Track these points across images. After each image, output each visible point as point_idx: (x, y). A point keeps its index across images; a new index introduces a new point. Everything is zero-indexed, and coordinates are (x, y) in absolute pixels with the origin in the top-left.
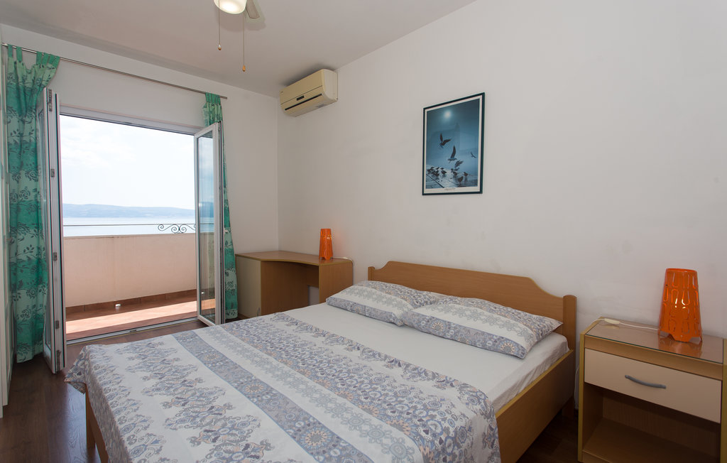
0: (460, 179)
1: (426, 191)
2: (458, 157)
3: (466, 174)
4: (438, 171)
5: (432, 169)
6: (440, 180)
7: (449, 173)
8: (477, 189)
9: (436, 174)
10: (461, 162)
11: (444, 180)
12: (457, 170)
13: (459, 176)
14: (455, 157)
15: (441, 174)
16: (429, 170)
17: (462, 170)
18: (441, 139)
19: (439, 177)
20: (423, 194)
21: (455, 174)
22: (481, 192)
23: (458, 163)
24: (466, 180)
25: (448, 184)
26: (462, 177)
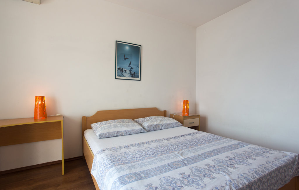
0: (133, 75)
1: (117, 77)
2: (132, 66)
3: (135, 73)
4: (123, 70)
5: (120, 68)
6: (124, 74)
7: (128, 71)
8: (139, 79)
9: (122, 71)
10: (133, 68)
11: (126, 74)
12: (131, 71)
13: (132, 73)
14: (131, 66)
15: (124, 71)
16: (118, 69)
17: (133, 71)
18: (125, 57)
19: (123, 72)
20: (116, 79)
21: (131, 72)
22: (140, 80)
23: (132, 68)
24: (135, 75)
25: (127, 75)
26: (133, 74)
